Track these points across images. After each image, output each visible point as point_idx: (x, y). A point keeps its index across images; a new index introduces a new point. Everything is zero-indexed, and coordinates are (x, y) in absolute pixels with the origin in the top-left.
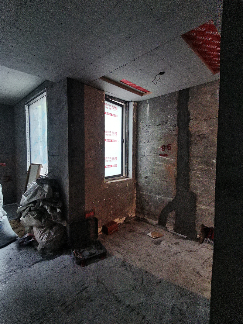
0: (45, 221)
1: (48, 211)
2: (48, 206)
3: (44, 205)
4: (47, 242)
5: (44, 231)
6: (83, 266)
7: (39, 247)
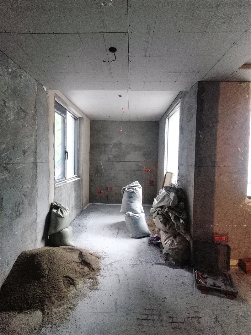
0: (169, 228)
1: (172, 218)
2: (172, 213)
3: (169, 212)
4: (170, 249)
5: (169, 237)
6: (202, 293)
7: (164, 251)
